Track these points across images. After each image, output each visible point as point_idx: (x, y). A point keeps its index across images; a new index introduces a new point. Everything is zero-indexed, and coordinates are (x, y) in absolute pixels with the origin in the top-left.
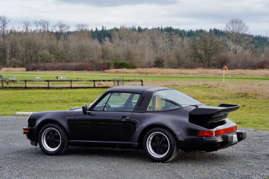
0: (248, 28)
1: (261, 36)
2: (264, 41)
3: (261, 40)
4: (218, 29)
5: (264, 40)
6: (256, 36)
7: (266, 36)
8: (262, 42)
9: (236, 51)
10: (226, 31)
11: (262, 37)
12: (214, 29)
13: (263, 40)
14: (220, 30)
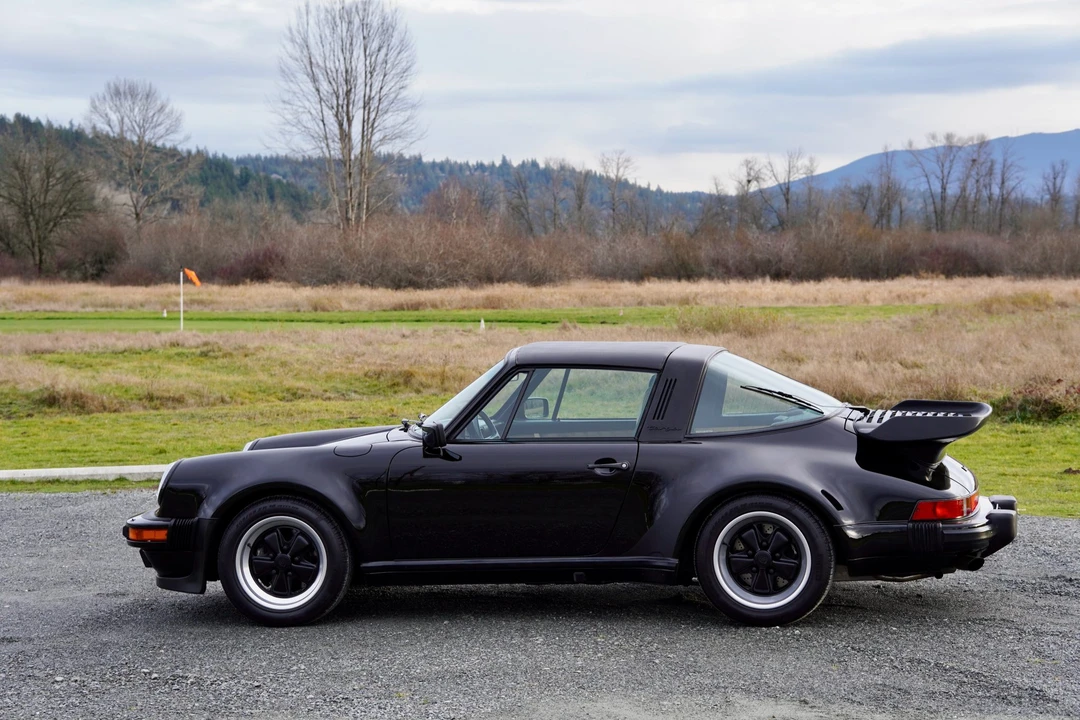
0: (178, 120)
1: (207, 153)
2: (220, 173)
3: (210, 168)
4: (33, 119)
5: (223, 171)
6: (189, 153)
7: (223, 155)
8: (215, 178)
9: (139, 209)
10: (68, 126)
11: (211, 155)
12: (18, 116)
13: (216, 170)
14: (44, 122)
